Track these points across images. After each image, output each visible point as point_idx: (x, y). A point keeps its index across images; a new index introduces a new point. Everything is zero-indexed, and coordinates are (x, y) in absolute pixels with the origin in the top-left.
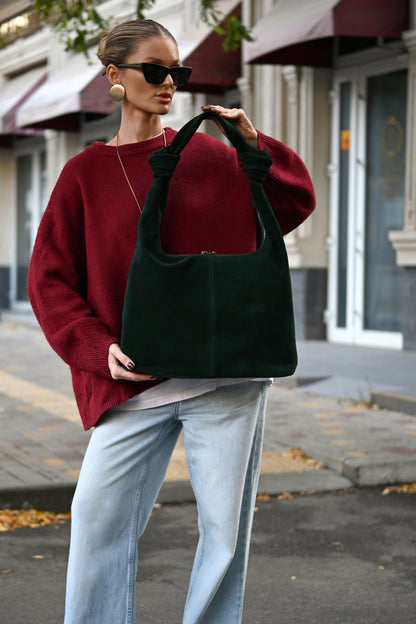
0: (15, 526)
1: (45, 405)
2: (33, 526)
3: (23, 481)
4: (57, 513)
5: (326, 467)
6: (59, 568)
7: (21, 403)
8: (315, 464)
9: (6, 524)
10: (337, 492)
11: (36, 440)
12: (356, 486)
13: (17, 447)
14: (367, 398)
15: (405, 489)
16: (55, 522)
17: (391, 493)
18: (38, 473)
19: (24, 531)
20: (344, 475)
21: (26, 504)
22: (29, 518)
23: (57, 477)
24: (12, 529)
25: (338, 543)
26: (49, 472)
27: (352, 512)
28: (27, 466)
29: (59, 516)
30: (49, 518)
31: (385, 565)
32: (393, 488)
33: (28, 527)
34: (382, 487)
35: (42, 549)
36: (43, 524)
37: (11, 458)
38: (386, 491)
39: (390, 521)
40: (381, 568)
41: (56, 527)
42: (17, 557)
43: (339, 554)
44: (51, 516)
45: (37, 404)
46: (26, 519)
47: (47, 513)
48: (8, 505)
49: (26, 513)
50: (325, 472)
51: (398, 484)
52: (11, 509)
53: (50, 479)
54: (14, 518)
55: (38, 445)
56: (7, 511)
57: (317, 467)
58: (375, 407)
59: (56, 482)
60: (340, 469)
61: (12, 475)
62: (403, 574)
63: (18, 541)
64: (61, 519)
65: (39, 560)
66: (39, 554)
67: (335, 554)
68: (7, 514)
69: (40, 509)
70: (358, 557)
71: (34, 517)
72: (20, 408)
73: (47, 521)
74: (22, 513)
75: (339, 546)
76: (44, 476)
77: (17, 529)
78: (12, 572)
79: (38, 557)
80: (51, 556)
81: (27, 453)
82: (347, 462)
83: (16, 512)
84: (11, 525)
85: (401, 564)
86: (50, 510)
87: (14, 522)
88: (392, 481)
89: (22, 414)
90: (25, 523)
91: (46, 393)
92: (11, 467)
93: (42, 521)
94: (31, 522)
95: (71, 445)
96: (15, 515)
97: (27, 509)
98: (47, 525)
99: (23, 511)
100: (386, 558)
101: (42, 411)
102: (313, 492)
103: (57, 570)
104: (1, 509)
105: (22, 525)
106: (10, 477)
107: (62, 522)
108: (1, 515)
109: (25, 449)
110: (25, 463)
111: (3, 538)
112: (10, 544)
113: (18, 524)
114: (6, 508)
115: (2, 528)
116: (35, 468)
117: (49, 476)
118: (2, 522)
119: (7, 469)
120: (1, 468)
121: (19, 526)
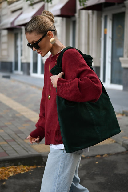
0: (16, 173)
1: (24, 114)
2: (22, 173)
3: (18, 154)
5: (116, 142)
7: (17, 112)
8: (112, 141)
9: (13, 173)
10: (122, 153)
11: (22, 130)
13: (16, 134)
14: (122, 112)
16: (29, 171)
18: (24, 148)
19: (19, 176)
20: (123, 146)
21: (19, 163)
24: (15, 175)
26: (27, 148)
28: (19, 145)
29: (31, 167)
33: (20, 173)
35: (26, 188)
36: (25, 172)
37: (14, 140)
41: (30, 173)
44: (28, 168)
45: (22, 113)
46: (19, 170)
47: (26, 166)
48: (13, 164)
50: (117, 144)
52: (14, 165)
54: (15, 170)
55: (22, 133)
56: (13, 166)
58: (124, 115)
59: (30, 153)
60: (121, 143)
61: (15, 150)
64: (32, 169)
68: (13, 168)
69: (24, 165)
71: (22, 168)
72: (17, 115)
73: (27, 170)
74: (18, 167)
76: (25, 150)
81: (19, 137)
82: (124, 142)
83: (16, 166)
84: (14, 173)
86: (27, 165)
89: (17, 118)
90: (19, 172)
91: (24, 108)
93: (25, 170)
94: (21, 171)
96: (15, 168)
97: (20, 165)
98: (27, 172)
99: (18, 166)
101: (23, 116)
102: (114, 153)
104: (11, 166)
105: (18, 172)
106: (14, 151)
107: (32, 170)
108: (10, 168)
109: (19, 135)
110: (19, 143)
111: (11, 180)
112: (14, 184)
113: (17, 172)
114: (13, 165)
115: (11, 175)
116: (23, 146)
117: (27, 150)
118: (11, 171)
119: (13, 146)
120: (11, 146)
121: (17, 173)
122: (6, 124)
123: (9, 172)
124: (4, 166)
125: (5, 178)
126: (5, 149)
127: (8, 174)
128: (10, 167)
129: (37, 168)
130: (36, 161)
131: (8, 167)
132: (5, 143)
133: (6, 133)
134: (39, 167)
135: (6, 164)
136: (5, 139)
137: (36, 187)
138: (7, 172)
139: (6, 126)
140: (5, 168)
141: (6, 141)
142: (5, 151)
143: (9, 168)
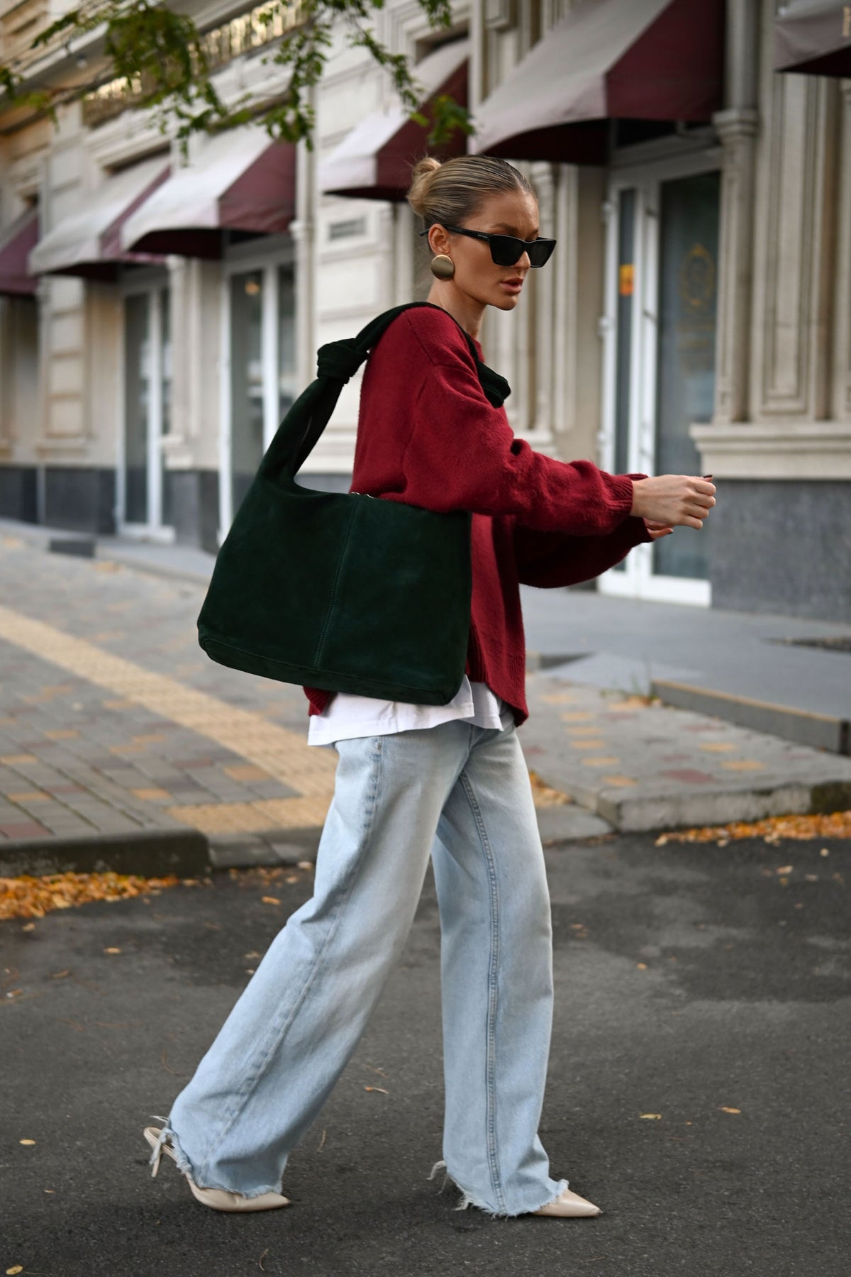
0: (81, 900)
1: (145, 700)
2: (110, 898)
3: (97, 828)
4: (148, 877)
5: (572, 802)
6: (143, 968)
7: (110, 695)
8: (556, 796)
9: (68, 897)
10: (587, 842)
11: (126, 757)
12: (617, 832)
13: (96, 770)
14: (645, 688)
15: (691, 836)
16: (144, 893)
17: (670, 843)
18: (123, 813)
19: (96, 908)
20: (598, 815)
21: (100, 864)
22: (104, 886)
23: (150, 820)
24: (77, 905)
25: (578, 926)
26: (140, 813)
27: (607, 874)
28: (106, 802)
29: (152, 883)
30: (135, 886)
31: (648, 962)
32: (673, 836)
33: (102, 901)
34: (656, 833)
35: (120, 937)
36: (126, 896)
37: (82, 787)
38: (662, 840)
39: (664, 889)
40: (642, 966)
41: (146, 901)
42: (79, 951)
43: (578, 945)
44: (139, 882)
45: (135, 698)
46: (98, 889)
47: (133, 879)
48: (72, 866)
49: (101, 879)
50: (572, 809)
51: (682, 828)
52: (77, 872)
53: (140, 824)
54: (81, 887)
55: (129, 766)
56: (71, 875)
57: (559, 801)
58: (657, 703)
59: (150, 828)
60: (593, 804)
61: (82, 818)
62: (673, 977)
63: (85, 924)
64: (154, 888)
65: (114, 955)
66: (114, 946)
67: (572, 944)
68: (71, 881)
69: (123, 871)
70: (608, 948)
71: (113, 884)
72: (109, 705)
73: (133, 891)
74: (92, 878)
75: (580, 931)
76: (132, 819)
77: (85, 905)
78: (70, 975)
79: (113, 950)
80: (133, 949)
81: (110, 780)
82: (604, 795)
83: (85, 876)
84: (75, 898)
85: (672, 961)
86: (137, 873)
87: (80, 892)
88: (672, 823)
89: (109, 714)
90: (97, 895)
91: (151, 677)
92: (82, 804)
93: (124, 890)
94: (106, 893)
95: (179, 766)
96: (82, 882)
97: (102, 872)
98: (132, 898)
99: (95, 875)
100: (651, 950)
101: (142, 710)
103: (140, 972)
104: (60, 872)
105: (94, 899)
106: (78, 821)
107: (156, 892)
108: (59, 881)
109: (108, 773)
110: (104, 797)
111: (61, 920)
112: (72, 929)
113: (87, 896)
114: (69, 870)
115: (60, 902)
116: (119, 806)
117: (138, 818)
118: (61, 893)
119: (74, 807)
120: (65, 806)
121: (88, 900)
122: (51, 735)
123: (53, 893)
124: (30, 873)
125: (33, 910)
126: (36, 815)
127: (49, 900)
128: (60, 876)
129: (180, 887)
130: (175, 859)
131: (46, 879)
132: (41, 798)
133: (49, 766)
134: (189, 882)
135: (41, 863)
136: (39, 783)
137: (164, 939)
138: (43, 894)
139: (50, 744)
140: (35, 881)
141: (42, 790)
142: (38, 822)
143: (53, 882)
